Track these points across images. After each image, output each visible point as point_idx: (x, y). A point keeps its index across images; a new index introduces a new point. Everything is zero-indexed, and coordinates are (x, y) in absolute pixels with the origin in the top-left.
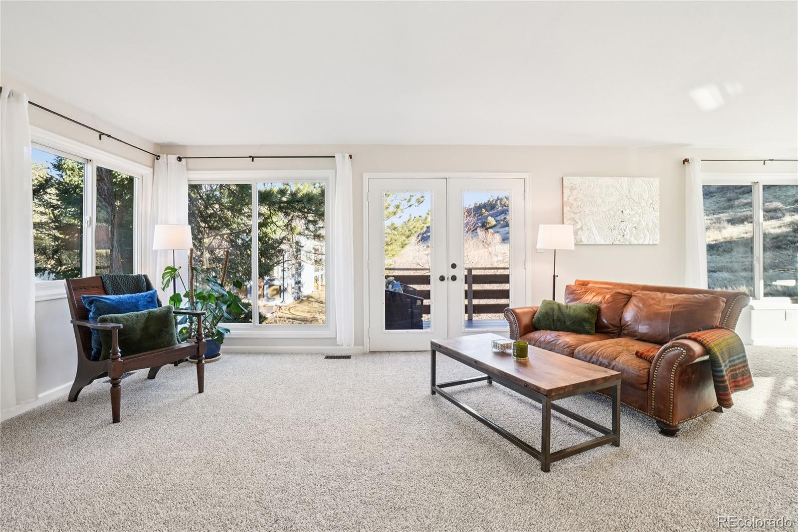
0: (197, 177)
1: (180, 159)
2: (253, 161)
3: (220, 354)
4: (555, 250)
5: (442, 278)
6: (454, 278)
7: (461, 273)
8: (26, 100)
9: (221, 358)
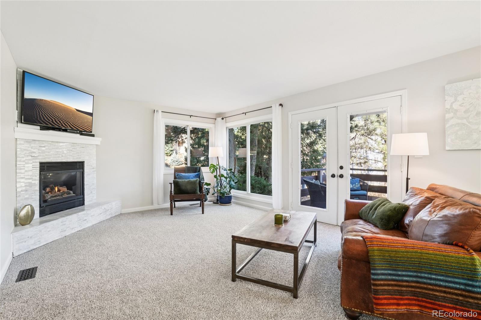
0: (230, 125)
1: (223, 119)
2: (245, 115)
3: (231, 203)
4: (408, 156)
5: (333, 176)
6: (341, 176)
7: (347, 173)
8: (160, 112)
9: (231, 205)
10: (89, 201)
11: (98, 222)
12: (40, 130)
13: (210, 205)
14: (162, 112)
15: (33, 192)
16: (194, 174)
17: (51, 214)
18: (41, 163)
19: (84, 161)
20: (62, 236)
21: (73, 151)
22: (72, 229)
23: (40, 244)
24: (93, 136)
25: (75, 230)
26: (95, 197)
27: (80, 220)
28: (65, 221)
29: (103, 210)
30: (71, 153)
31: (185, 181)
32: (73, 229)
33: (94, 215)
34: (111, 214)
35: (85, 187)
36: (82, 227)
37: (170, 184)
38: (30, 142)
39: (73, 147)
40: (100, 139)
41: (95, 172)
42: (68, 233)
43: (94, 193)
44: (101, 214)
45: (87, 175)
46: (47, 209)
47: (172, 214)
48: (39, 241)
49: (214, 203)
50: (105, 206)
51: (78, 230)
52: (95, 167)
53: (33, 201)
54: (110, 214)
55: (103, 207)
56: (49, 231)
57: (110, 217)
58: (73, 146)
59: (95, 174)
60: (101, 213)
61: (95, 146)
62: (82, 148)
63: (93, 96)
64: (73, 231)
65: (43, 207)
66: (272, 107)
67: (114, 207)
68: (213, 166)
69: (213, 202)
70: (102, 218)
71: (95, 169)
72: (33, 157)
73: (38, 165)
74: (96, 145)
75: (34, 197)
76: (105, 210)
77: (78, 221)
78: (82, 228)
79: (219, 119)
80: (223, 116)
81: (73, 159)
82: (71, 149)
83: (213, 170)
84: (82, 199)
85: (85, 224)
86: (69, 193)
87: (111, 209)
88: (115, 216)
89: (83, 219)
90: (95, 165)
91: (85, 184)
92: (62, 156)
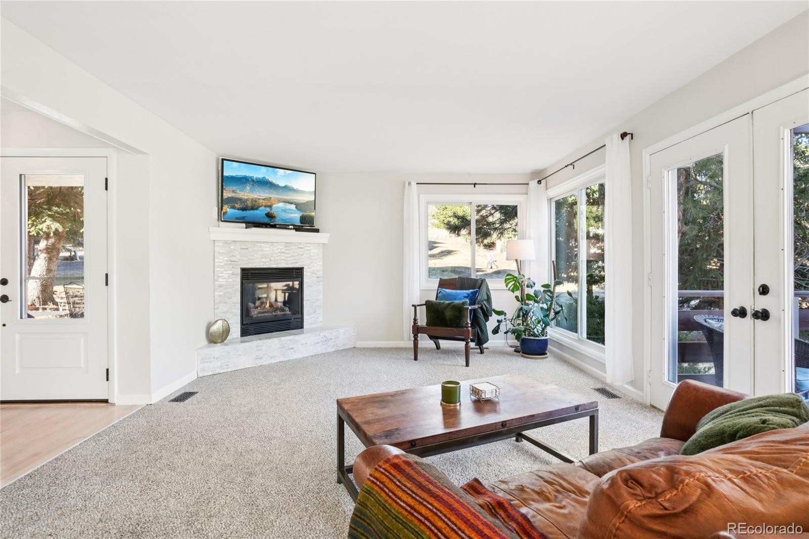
1: (540, 182)
2: (574, 167)
7: (780, 306)
8: (414, 184)
9: (546, 358)
10: (311, 324)
11: (314, 354)
12: (246, 228)
13: (502, 353)
14: (417, 184)
15: (233, 305)
16: (467, 291)
17: (255, 334)
18: (243, 270)
19: (303, 268)
20: (256, 364)
21: (286, 253)
22: (271, 357)
23: (227, 368)
24: (317, 231)
25: (275, 359)
26: (321, 319)
27: (283, 348)
28: (262, 346)
29: (322, 338)
30: (283, 256)
31: (443, 303)
32: (273, 358)
33: (306, 344)
34: (337, 346)
35: (305, 303)
36: (286, 357)
37: (414, 307)
38: (229, 244)
39: (287, 248)
40: (328, 235)
41: (321, 283)
42: (265, 362)
43: (320, 314)
44: (317, 343)
45: (308, 286)
46: (252, 328)
47: (416, 359)
48: (227, 365)
49: (516, 351)
50: (326, 333)
51: (281, 361)
52: (321, 276)
53: (233, 315)
54: (334, 346)
55: (322, 334)
56: (239, 355)
57: (333, 350)
58: (287, 246)
59: (321, 286)
60: (319, 343)
61: (321, 245)
62: (300, 249)
63: (315, 174)
64: (273, 361)
65: (245, 324)
66: (605, 145)
67: (344, 337)
68: (513, 278)
69: (513, 349)
70: (320, 349)
71: (320, 279)
72: (233, 261)
73: (239, 271)
74: (323, 244)
75: (234, 311)
76: (324, 339)
77: (281, 348)
78: (286, 359)
79: (533, 184)
80: (540, 177)
81: (286, 264)
82: (283, 250)
83: (514, 284)
84: (300, 320)
85: (292, 354)
86: (283, 311)
87: (336, 339)
88: (344, 349)
89: (288, 347)
90: (321, 273)
91: (304, 299)
92: (271, 260)
